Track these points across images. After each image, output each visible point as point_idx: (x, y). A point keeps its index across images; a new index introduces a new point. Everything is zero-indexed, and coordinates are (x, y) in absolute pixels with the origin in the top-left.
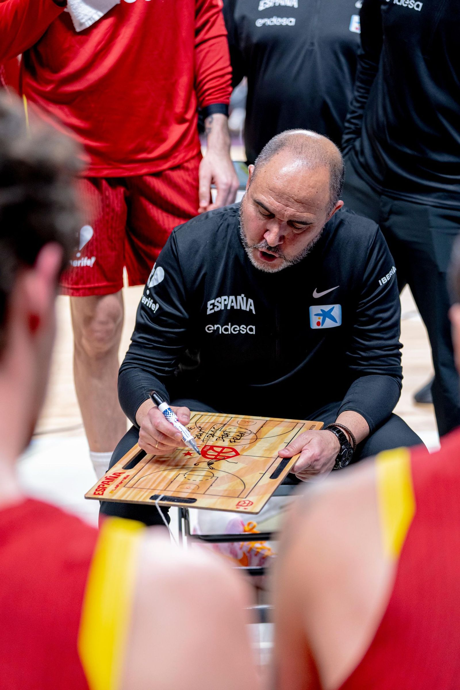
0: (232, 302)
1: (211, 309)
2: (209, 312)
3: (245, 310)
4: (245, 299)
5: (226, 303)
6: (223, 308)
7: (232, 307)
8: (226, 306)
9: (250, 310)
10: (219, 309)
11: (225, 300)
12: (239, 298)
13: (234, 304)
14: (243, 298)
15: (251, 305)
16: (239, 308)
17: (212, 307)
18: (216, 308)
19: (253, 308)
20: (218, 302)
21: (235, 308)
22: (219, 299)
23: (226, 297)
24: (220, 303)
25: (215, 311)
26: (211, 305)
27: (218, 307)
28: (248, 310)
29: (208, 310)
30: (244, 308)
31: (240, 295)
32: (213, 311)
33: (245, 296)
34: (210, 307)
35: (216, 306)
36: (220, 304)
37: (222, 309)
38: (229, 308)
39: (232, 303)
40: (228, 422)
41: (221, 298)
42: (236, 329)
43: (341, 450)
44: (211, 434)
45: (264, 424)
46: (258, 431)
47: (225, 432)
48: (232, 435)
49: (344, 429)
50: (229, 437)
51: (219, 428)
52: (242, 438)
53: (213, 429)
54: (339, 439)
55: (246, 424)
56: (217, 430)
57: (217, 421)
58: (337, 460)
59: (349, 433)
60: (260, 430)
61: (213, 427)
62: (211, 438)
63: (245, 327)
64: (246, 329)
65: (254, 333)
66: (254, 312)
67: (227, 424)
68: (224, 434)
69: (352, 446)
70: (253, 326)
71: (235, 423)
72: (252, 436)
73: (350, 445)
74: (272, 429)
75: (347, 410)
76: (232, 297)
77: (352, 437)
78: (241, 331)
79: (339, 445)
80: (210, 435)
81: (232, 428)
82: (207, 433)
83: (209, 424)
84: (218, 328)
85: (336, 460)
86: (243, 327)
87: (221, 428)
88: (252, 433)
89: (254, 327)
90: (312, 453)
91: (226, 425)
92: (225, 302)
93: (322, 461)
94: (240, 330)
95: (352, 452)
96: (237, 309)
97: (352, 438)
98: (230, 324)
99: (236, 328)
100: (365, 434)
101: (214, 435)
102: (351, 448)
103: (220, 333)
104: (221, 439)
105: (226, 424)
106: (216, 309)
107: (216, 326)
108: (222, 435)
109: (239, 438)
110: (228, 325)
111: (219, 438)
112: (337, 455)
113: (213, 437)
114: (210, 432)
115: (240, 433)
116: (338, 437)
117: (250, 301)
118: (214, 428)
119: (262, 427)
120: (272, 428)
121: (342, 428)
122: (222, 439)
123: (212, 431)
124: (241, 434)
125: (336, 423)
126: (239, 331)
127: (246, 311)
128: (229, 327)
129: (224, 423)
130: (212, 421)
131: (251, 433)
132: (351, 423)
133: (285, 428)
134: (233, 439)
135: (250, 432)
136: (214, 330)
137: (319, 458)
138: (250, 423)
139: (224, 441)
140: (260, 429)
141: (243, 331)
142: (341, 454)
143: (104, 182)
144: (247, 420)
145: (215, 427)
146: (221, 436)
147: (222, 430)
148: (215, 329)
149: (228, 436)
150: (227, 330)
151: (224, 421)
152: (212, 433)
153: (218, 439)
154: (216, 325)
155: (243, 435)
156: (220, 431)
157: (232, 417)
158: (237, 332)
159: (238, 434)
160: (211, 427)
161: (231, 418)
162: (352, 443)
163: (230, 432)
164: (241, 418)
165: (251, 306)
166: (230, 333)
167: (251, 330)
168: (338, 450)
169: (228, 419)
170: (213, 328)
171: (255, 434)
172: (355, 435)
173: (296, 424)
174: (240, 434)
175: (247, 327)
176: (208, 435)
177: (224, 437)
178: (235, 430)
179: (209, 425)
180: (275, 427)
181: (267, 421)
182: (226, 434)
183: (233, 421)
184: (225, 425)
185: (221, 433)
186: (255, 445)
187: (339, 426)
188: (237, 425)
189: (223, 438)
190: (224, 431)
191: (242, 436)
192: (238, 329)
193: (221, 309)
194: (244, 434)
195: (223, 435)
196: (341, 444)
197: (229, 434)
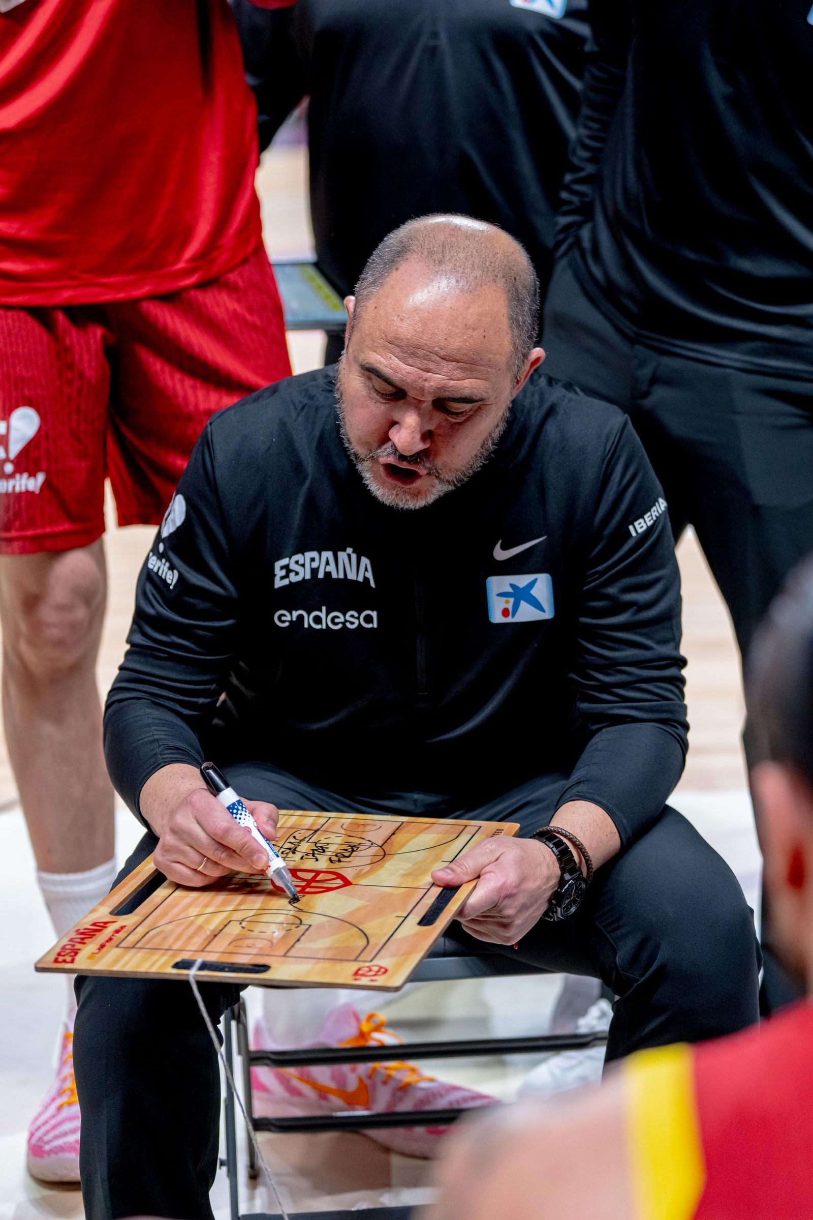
0: (328, 563)
1: (282, 578)
2: (278, 583)
3: (355, 578)
4: (354, 557)
5: (315, 565)
6: (308, 576)
7: (328, 574)
8: (315, 571)
9: (366, 579)
10: (299, 578)
11: (313, 560)
12: (342, 556)
13: (331, 568)
14: (349, 556)
15: (366, 570)
16: (341, 576)
17: (283, 572)
18: (292, 575)
19: (369, 575)
20: (297, 562)
21: (334, 576)
22: (299, 557)
23: (314, 554)
24: (303, 565)
25: (290, 582)
26: (282, 568)
27: (297, 573)
28: (361, 579)
29: (277, 579)
30: (351, 576)
31: (345, 550)
32: (286, 582)
33: (354, 552)
34: (279, 573)
35: (292, 571)
36: (303, 569)
37: (306, 578)
38: (321, 575)
39: (327, 567)
40: (323, 825)
41: (303, 555)
42: (337, 620)
43: (562, 882)
44: (290, 849)
45: (398, 829)
46: (386, 842)
47: (318, 845)
48: (332, 849)
49: (570, 839)
50: (326, 853)
51: (305, 838)
52: (354, 854)
53: (293, 840)
54: (560, 860)
55: (361, 829)
56: (301, 840)
57: (300, 825)
58: (554, 902)
59: (579, 848)
60: (389, 840)
61: (292, 837)
62: (291, 855)
63: (356, 615)
64: (358, 618)
65: (375, 626)
66: (373, 584)
67: (322, 829)
68: (317, 847)
69: (585, 875)
70: (373, 610)
71: (337, 828)
72: (373, 850)
73: (582, 873)
74: (414, 837)
75: (574, 799)
76: (328, 555)
77: (585, 857)
78: (348, 625)
79: (558, 872)
80: (288, 851)
81: (333, 836)
82: (281, 847)
83: (283, 831)
84: (300, 618)
85: (550, 901)
86: (352, 616)
87: (310, 837)
88: (374, 845)
89: (374, 614)
90: (502, 881)
91: (319, 832)
92: (313, 563)
93: (521, 899)
94: (346, 621)
95: (584, 886)
96: (338, 579)
97: (585, 859)
98: (324, 608)
99: (338, 617)
100: (612, 848)
101: (295, 849)
102: (583, 879)
103: (306, 626)
104: (311, 856)
105: (318, 830)
106: (293, 578)
107: (295, 614)
108: (313, 850)
109: (347, 854)
110: (321, 611)
111: (306, 855)
112: (551, 892)
113: (294, 853)
114: (287, 845)
115: (350, 846)
116: (557, 856)
117: (365, 561)
118: (294, 837)
119: (394, 834)
120: (414, 835)
121: (566, 836)
122: (313, 856)
123: (290, 842)
124: (352, 847)
125: (550, 825)
126: (344, 623)
127: (356, 582)
128: (323, 615)
129: (315, 828)
130: (289, 824)
131: (372, 844)
132: (582, 828)
133: (440, 835)
134: (336, 855)
135: (369, 844)
136: (291, 622)
137: (515, 891)
138: (368, 828)
139: (317, 860)
140: (389, 838)
141: (352, 623)
142: (562, 890)
143: (61, 317)
144: (362, 822)
145: (296, 834)
146: (311, 852)
147: (310, 841)
148: (294, 619)
149: (324, 851)
150: (318, 620)
151: (313, 824)
152: (292, 846)
153: (306, 857)
154: (296, 610)
155: (355, 849)
156: (307, 842)
157: (330, 818)
158: (340, 626)
159: (345, 847)
160: (289, 835)
161: (327, 819)
162: (584, 870)
163: (328, 844)
164: (349, 818)
165: (366, 572)
166: (324, 627)
167: (369, 619)
168: (554, 881)
169: (322, 821)
170: (289, 618)
171: (381, 847)
172: (591, 853)
173: (462, 828)
174: (350, 848)
175: (360, 614)
176: (282, 850)
177: (316, 852)
178: (339, 840)
179: (285, 833)
180: (420, 832)
181: (403, 822)
182: (321, 847)
183: (333, 823)
184: (316, 831)
185: (309, 846)
186: (382, 867)
187: (558, 833)
188: (342, 831)
189: (315, 855)
190: (316, 843)
191: (353, 851)
192: (342, 620)
193: (304, 578)
194: (358, 848)
195: (315, 850)
196: (563, 870)
197: (328, 848)
